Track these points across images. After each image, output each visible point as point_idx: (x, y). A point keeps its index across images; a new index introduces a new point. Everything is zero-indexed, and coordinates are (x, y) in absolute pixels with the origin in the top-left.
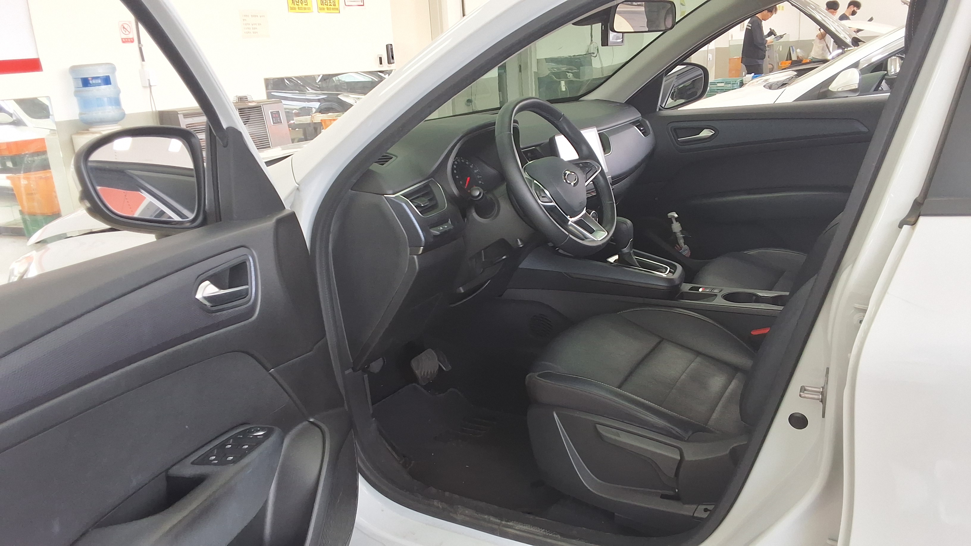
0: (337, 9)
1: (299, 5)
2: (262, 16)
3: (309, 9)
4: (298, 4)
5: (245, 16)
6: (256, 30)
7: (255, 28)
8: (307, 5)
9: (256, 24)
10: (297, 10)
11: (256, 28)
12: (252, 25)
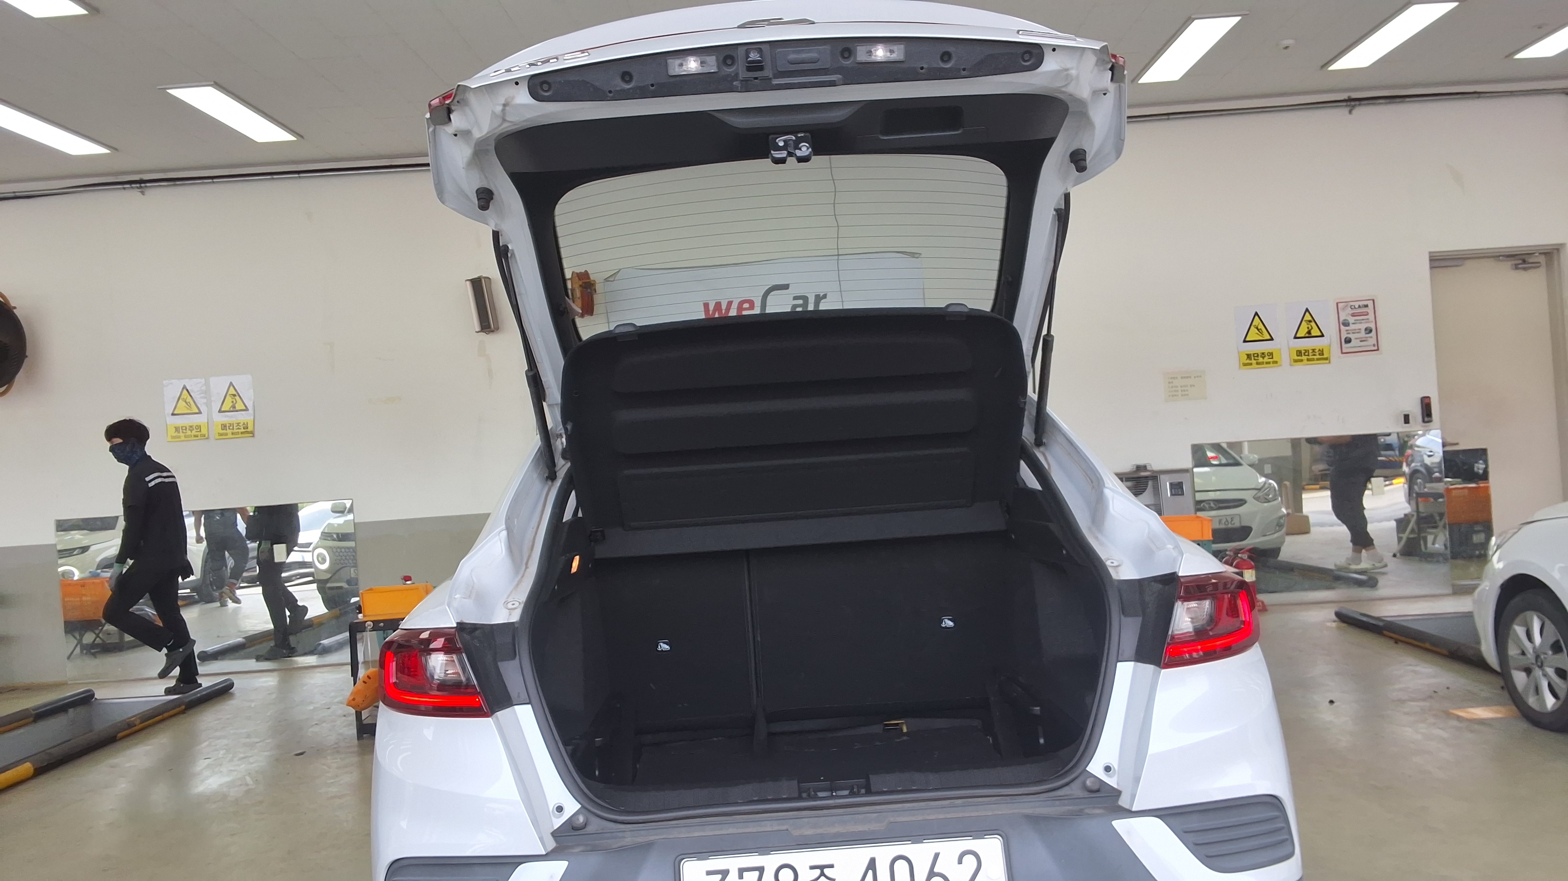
0: (1326, 359)
1: (1258, 360)
2: (1197, 377)
3: (1276, 362)
4: (1256, 358)
5: (1171, 378)
6: (1186, 393)
7: (1184, 391)
8: (1272, 358)
9: (1187, 386)
10: (1255, 366)
11: (1187, 391)
12: (1181, 387)
